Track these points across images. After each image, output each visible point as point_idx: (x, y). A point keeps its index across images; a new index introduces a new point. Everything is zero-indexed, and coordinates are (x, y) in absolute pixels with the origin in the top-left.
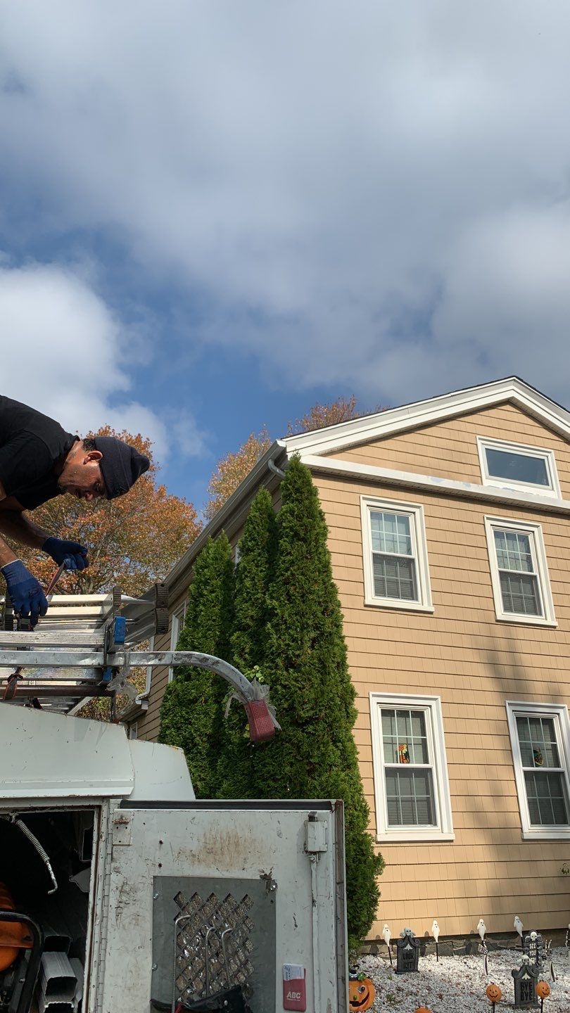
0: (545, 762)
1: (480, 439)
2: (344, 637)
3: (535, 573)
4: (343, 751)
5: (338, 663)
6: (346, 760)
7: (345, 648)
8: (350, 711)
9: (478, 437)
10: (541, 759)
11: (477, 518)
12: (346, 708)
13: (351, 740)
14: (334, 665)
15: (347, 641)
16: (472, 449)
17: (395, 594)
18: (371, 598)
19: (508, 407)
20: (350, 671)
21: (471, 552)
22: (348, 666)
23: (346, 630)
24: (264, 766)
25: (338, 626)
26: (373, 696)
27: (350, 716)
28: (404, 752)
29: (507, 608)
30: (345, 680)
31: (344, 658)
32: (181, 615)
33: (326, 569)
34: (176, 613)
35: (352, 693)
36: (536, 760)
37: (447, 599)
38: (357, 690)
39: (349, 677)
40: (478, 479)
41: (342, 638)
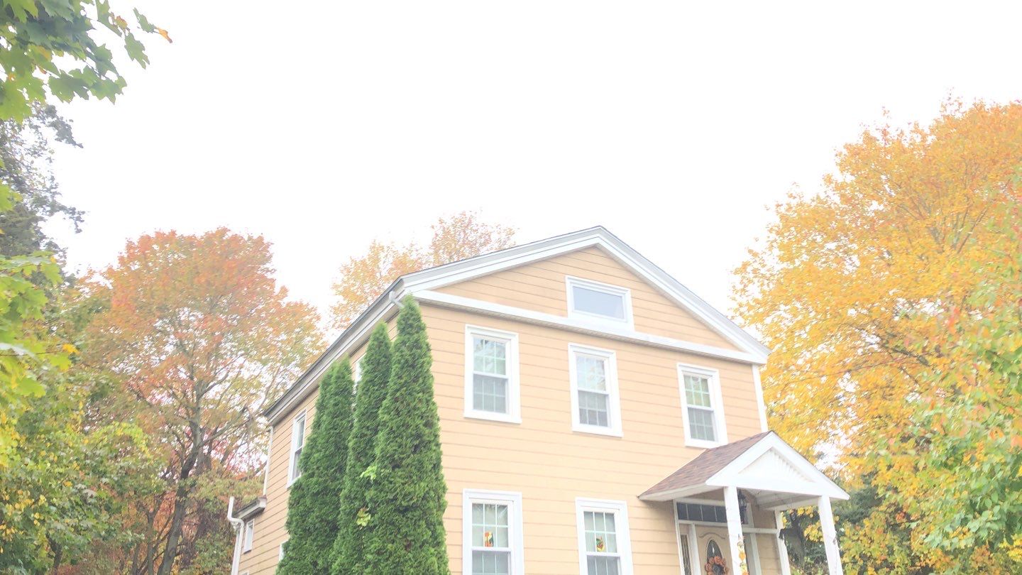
0: (605, 549)
1: (569, 278)
2: (440, 444)
3: (608, 392)
4: (434, 532)
5: (434, 465)
6: (436, 538)
7: (440, 453)
8: (441, 501)
9: (567, 276)
10: (602, 546)
11: (561, 345)
12: (439, 498)
13: (441, 523)
14: (431, 467)
15: (442, 448)
16: (560, 286)
17: (489, 408)
18: (469, 411)
19: (595, 252)
20: (443, 472)
22: (442, 467)
23: (443, 438)
24: (372, 543)
25: (436, 436)
26: (466, 492)
27: (442, 507)
28: (489, 538)
29: (583, 422)
30: (439, 479)
31: (439, 460)
32: (302, 420)
33: (427, 390)
34: (297, 418)
35: (444, 489)
36: (597, 547)
37: (534, 413)
38: (447, 486)
39: (443, 476)
40: (563, 312)
41: (438, 445)
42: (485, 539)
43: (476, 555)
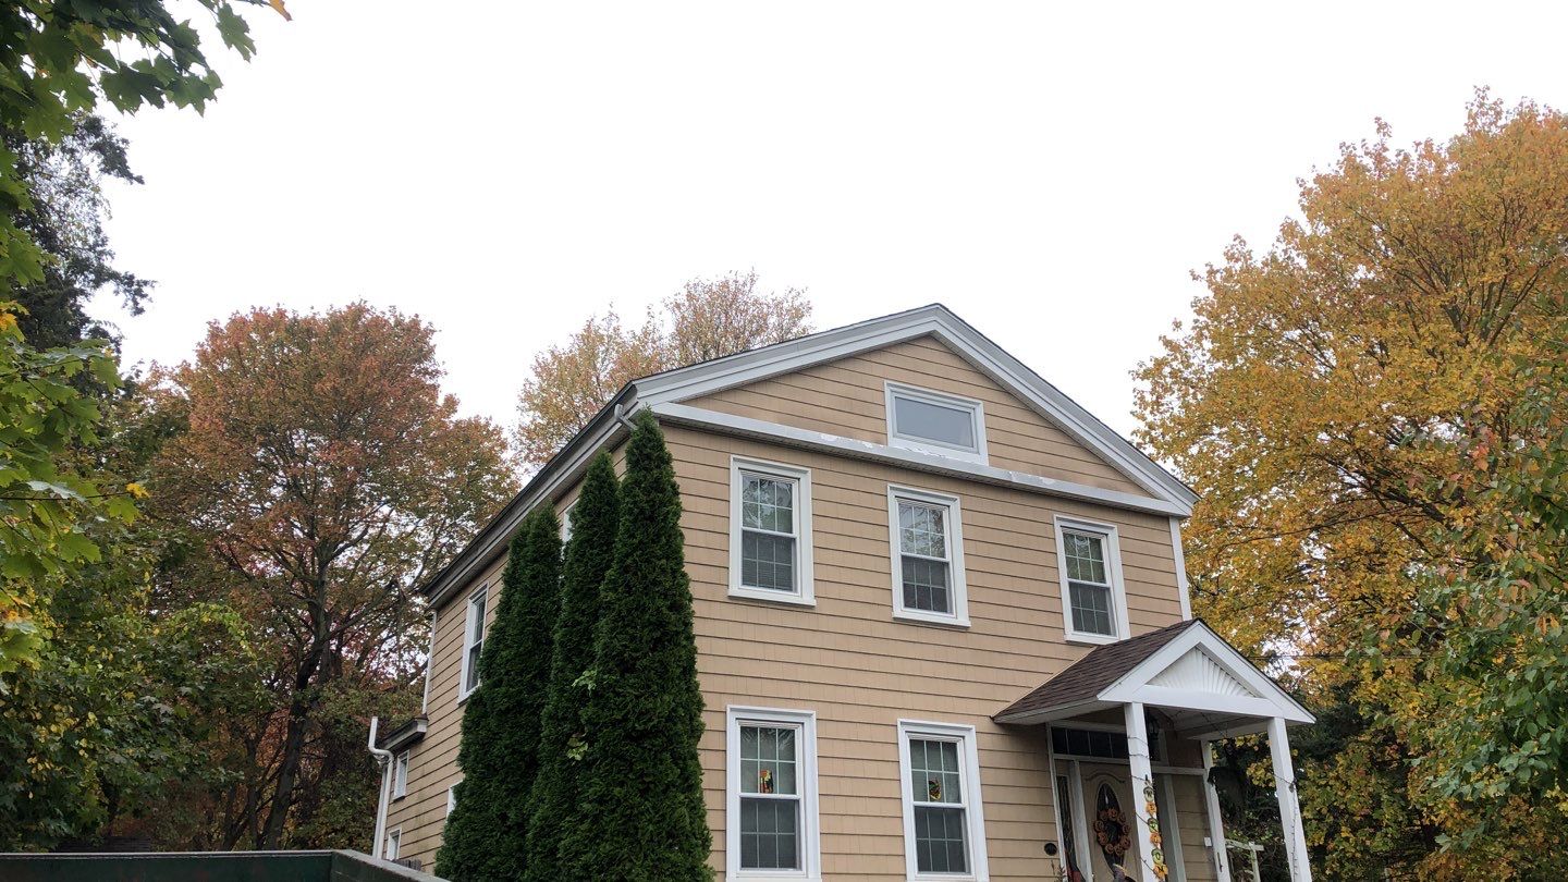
0: (942, 795)
1: (888, 384)
2: (694, 636)
3: (948, 559)
4: (683, 770)
5: (685, 668)
6: (687, 779)
7: (694, 650)
8: (695, 723)
9: (886, 382)
10: (938, 792)
11: (876, 487)
12: (691, 719)
13: (694, 757)
14: (679, 671)
15: (697, 642)
16: (876, 397)
17: (767, 583)
18: (737, 588)
19: (929, 344)
20: (699, 678)
21: (868, 531)
22: (696, 672)
23: (698, 627)
24: (590, 786)
25: (688, 625)
26: (732, 710)
27: (696, 731)
28: (766, 779)
29: (908, 603)
30: (692, 689)
31: (692, 662)
32: (482, 600)
33: (674, 555)
34: (472, 597)
35: (700, 705)
36: (931, 793)
37: (834, 591)
38: (705, 701)
39: (698, 685)
40: (880, 437)
41: (691, 638)
42: (760, 781)
43: (746, 804)
